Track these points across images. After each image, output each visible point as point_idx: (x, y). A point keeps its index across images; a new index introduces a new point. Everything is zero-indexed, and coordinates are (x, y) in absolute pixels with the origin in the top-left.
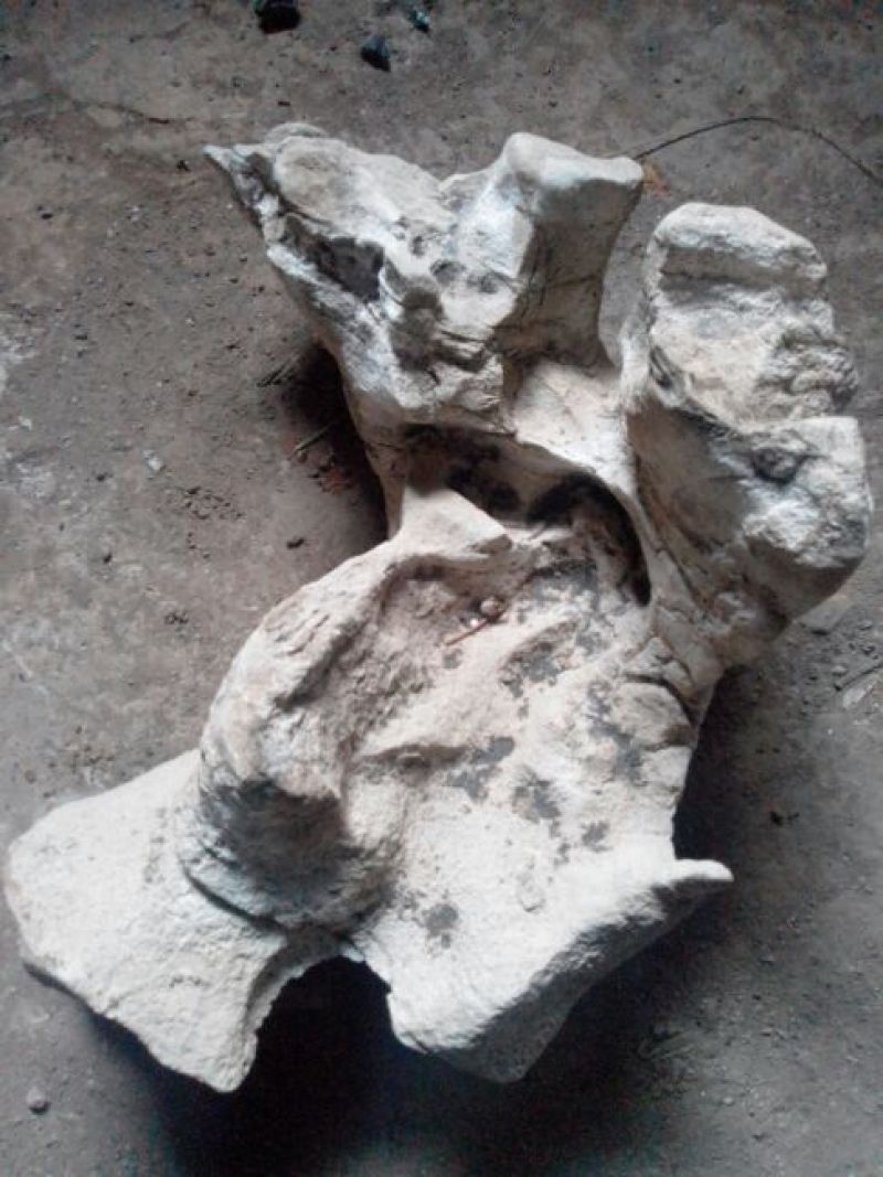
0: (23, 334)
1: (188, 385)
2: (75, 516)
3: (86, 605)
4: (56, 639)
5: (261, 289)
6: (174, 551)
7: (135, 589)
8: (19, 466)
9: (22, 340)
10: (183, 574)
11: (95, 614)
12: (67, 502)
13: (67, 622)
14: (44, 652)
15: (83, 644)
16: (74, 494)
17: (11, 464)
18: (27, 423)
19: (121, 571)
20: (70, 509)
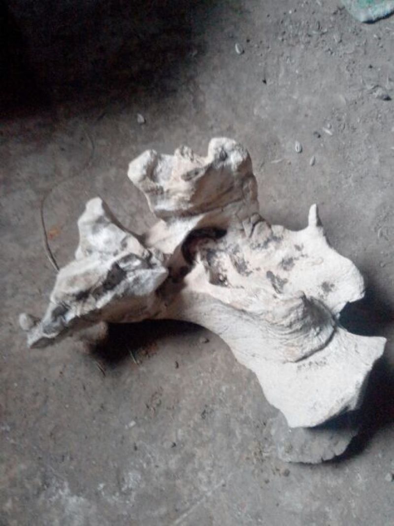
0: (54, 488)
1: (98, 408)
2: (152, 460)
3: (194, 455)
4: (208, 469)
5: (61, 373)
6: (173, 415)
7: (189, 432)
8: (123, 489)
9: (57, 488)
10: (184, 412)
11: (198, 450)
12: (145, 465)
13: (200, 464)
14: (213, 475)
15: (211, 456)
16: (141, 461)
17: (122, 493)
18: (102, 486)
19: (180, 438)
20: (148, 463)
